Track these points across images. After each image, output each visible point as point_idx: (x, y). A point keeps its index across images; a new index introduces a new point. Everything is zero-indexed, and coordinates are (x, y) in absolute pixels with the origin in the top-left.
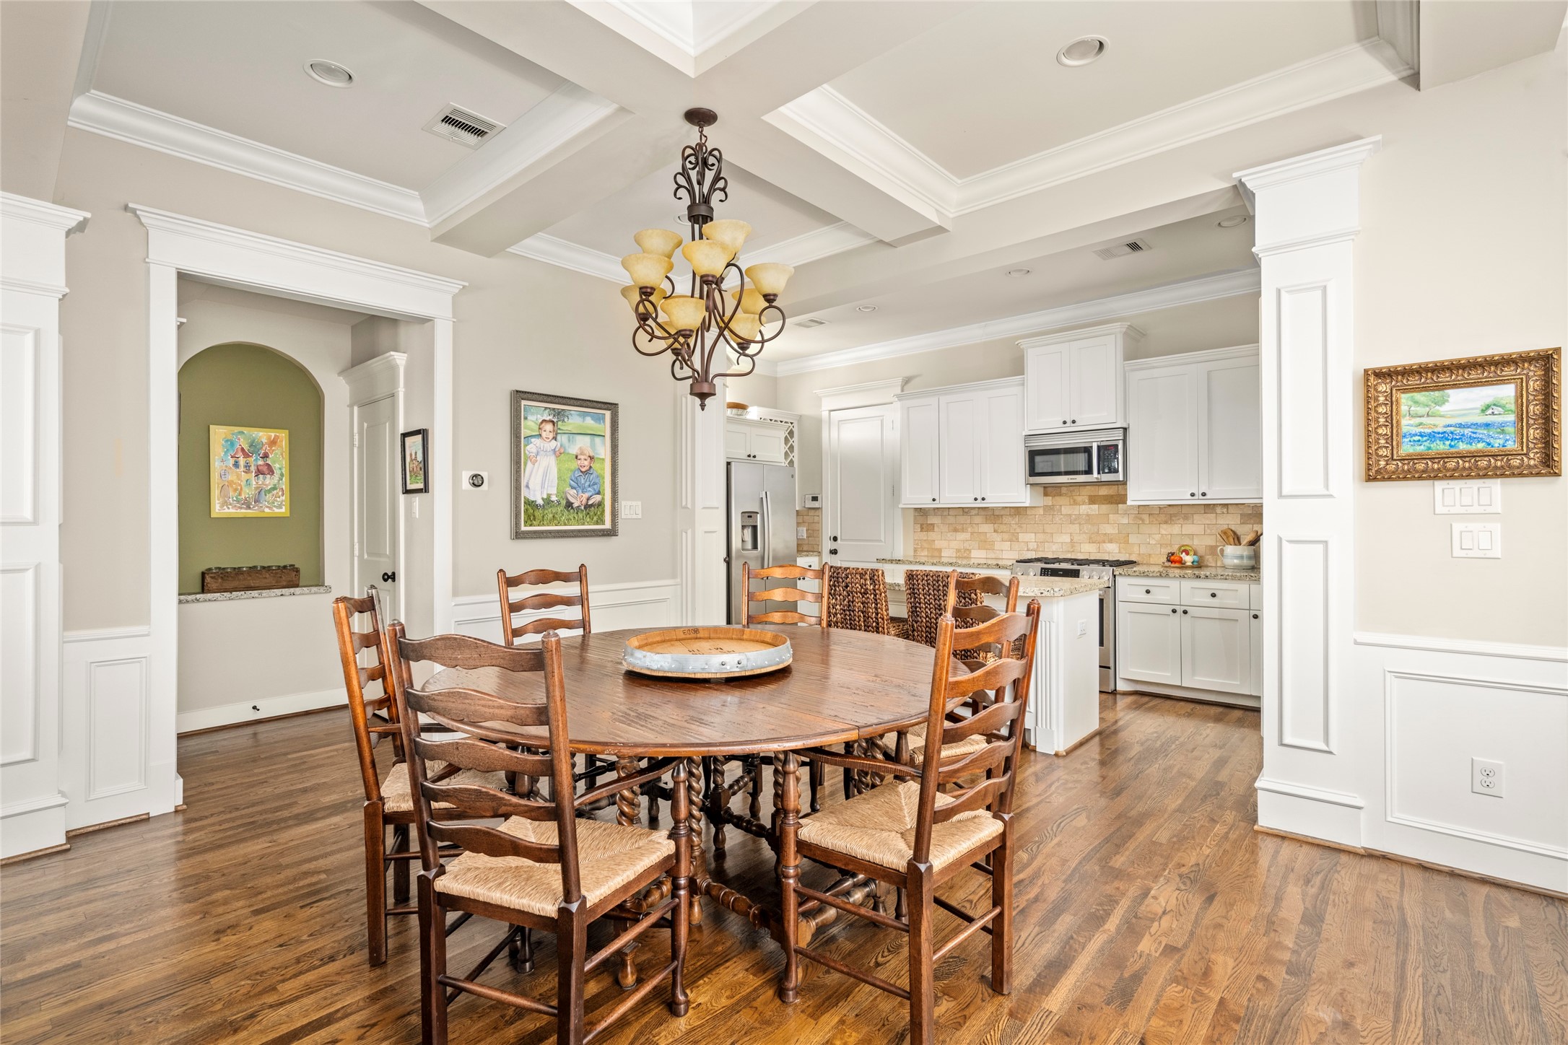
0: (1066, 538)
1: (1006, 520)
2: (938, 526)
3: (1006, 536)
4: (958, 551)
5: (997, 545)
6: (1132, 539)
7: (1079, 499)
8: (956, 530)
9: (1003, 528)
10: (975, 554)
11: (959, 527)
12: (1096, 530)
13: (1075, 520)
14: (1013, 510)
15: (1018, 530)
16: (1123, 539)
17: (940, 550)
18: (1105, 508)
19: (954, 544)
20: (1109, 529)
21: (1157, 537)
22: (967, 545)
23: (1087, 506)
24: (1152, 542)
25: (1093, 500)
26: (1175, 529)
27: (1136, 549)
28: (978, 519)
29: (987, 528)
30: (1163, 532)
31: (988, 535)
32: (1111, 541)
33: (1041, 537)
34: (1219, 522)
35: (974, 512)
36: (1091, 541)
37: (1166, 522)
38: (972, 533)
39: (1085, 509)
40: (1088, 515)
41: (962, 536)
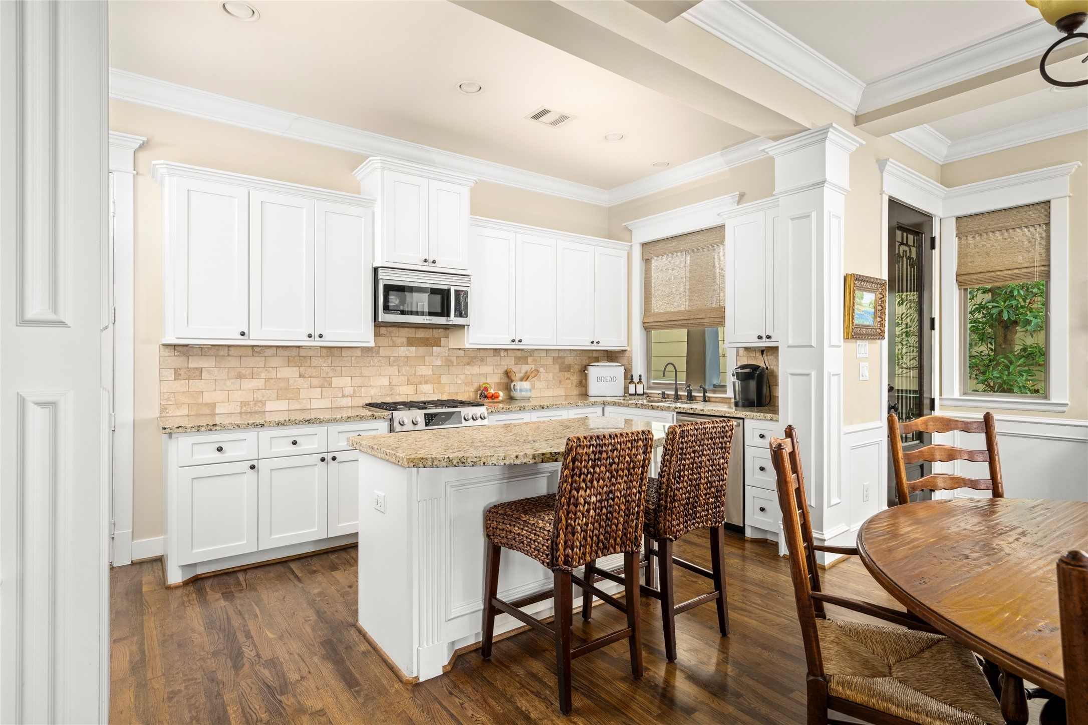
0: (385, 381)
1: (315, 362)
2: (209, 372)
3: (315, 381)
4: (243, 404)
5: (304, 394)
6: (444, 379)
7: (399, 340)
8: (240, 376)
9: (310, 371)
10: (270, 406)
11: (247, 372)
12: (413, 372)
13: (394, 362)
14: (324, 350)
15: (331, 374)
16: (436, 380)
17: (213, 406)
18: (422, 350)
19: (238, 396)
20: (425, 371)
21: (462, 377)
22: (259, 396)
23: (405, 348)
24: (459, 381)
25: (411, 342)
26: (475, 370)
27: (447, 389)
28: (275, 362)
29: (289, 373)
30: (467, 372)
31: (291, 381)
32: (426, 383)
33: (358, 381)
34: (503, 363)
35: (269, 352)
36: (409, 383)
37: (468, 364)
38: (267, 380)
39: (403, 351)
40: (406, 357)
41: (249, 384)
